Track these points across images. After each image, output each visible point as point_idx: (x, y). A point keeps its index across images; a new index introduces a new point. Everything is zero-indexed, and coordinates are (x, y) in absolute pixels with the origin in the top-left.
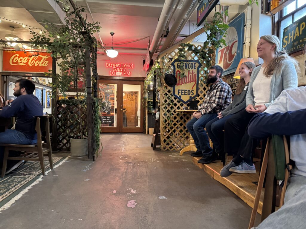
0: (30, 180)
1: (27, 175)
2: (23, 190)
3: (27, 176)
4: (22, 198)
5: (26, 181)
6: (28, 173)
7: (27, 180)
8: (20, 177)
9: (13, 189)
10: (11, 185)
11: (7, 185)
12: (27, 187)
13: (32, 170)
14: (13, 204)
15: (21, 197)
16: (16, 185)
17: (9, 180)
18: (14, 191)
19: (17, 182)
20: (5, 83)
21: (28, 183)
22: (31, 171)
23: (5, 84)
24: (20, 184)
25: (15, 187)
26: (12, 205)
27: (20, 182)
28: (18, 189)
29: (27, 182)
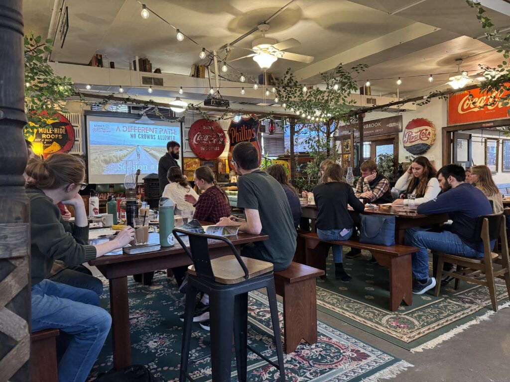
0: (470, 313)
1: (467, 302)
2: (456, 327)
3: (467, 305)
4: (452, 340)
5: (463, 314)
6: (469, 300)
7: (465, 312)
8: (457, 303)
9: (442, 322)
10: (442, 313)
11: (438, 312)
12: (463, 324)
13: (478, 296)
14: (439, 344)
15: (451, 338)
16: (449, 315)
17: (441, 305)
18: (445, 324)
19: (451, 312)
20: (451, 142)
21: (466, 317)
22: (474, 298)
23: (452, 144)
24: (454, 315)
25: (446, 319)
26: (437, 345)
27: (455, 312)
28: (450, 324)
29: (465, 315)
